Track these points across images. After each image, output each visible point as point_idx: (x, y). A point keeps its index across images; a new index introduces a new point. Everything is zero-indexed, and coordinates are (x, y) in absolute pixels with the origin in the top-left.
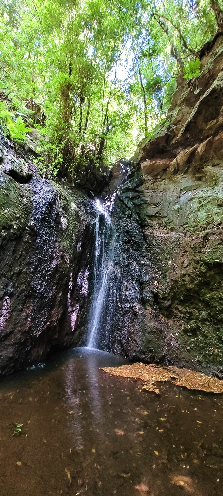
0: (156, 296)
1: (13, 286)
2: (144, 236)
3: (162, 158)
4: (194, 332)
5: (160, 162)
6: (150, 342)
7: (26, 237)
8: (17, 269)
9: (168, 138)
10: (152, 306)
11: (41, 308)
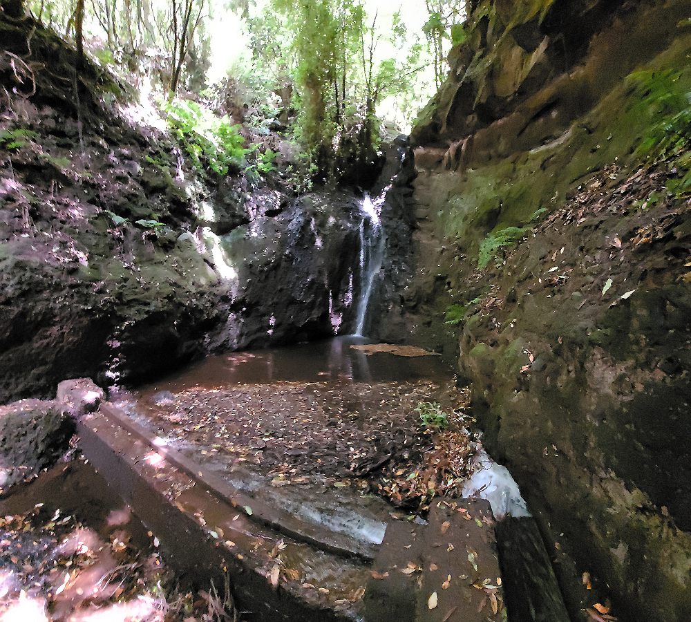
0: (402, 299)
1: (278, 298)
2: (410, 241)
3: (435, 147)
4: (429, 324)
5: (434, 152)
6: (393, 330)
7: (283, 264)
8: (279, 287)
9: (435, 127)
10: (400, 306)
11: (301, 310)
